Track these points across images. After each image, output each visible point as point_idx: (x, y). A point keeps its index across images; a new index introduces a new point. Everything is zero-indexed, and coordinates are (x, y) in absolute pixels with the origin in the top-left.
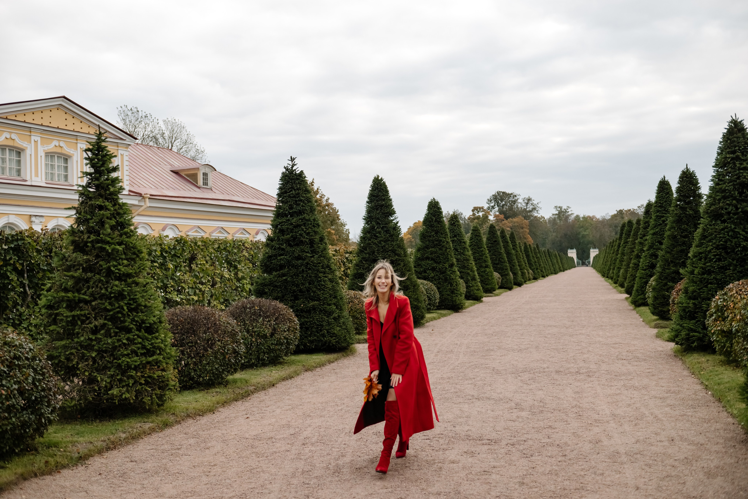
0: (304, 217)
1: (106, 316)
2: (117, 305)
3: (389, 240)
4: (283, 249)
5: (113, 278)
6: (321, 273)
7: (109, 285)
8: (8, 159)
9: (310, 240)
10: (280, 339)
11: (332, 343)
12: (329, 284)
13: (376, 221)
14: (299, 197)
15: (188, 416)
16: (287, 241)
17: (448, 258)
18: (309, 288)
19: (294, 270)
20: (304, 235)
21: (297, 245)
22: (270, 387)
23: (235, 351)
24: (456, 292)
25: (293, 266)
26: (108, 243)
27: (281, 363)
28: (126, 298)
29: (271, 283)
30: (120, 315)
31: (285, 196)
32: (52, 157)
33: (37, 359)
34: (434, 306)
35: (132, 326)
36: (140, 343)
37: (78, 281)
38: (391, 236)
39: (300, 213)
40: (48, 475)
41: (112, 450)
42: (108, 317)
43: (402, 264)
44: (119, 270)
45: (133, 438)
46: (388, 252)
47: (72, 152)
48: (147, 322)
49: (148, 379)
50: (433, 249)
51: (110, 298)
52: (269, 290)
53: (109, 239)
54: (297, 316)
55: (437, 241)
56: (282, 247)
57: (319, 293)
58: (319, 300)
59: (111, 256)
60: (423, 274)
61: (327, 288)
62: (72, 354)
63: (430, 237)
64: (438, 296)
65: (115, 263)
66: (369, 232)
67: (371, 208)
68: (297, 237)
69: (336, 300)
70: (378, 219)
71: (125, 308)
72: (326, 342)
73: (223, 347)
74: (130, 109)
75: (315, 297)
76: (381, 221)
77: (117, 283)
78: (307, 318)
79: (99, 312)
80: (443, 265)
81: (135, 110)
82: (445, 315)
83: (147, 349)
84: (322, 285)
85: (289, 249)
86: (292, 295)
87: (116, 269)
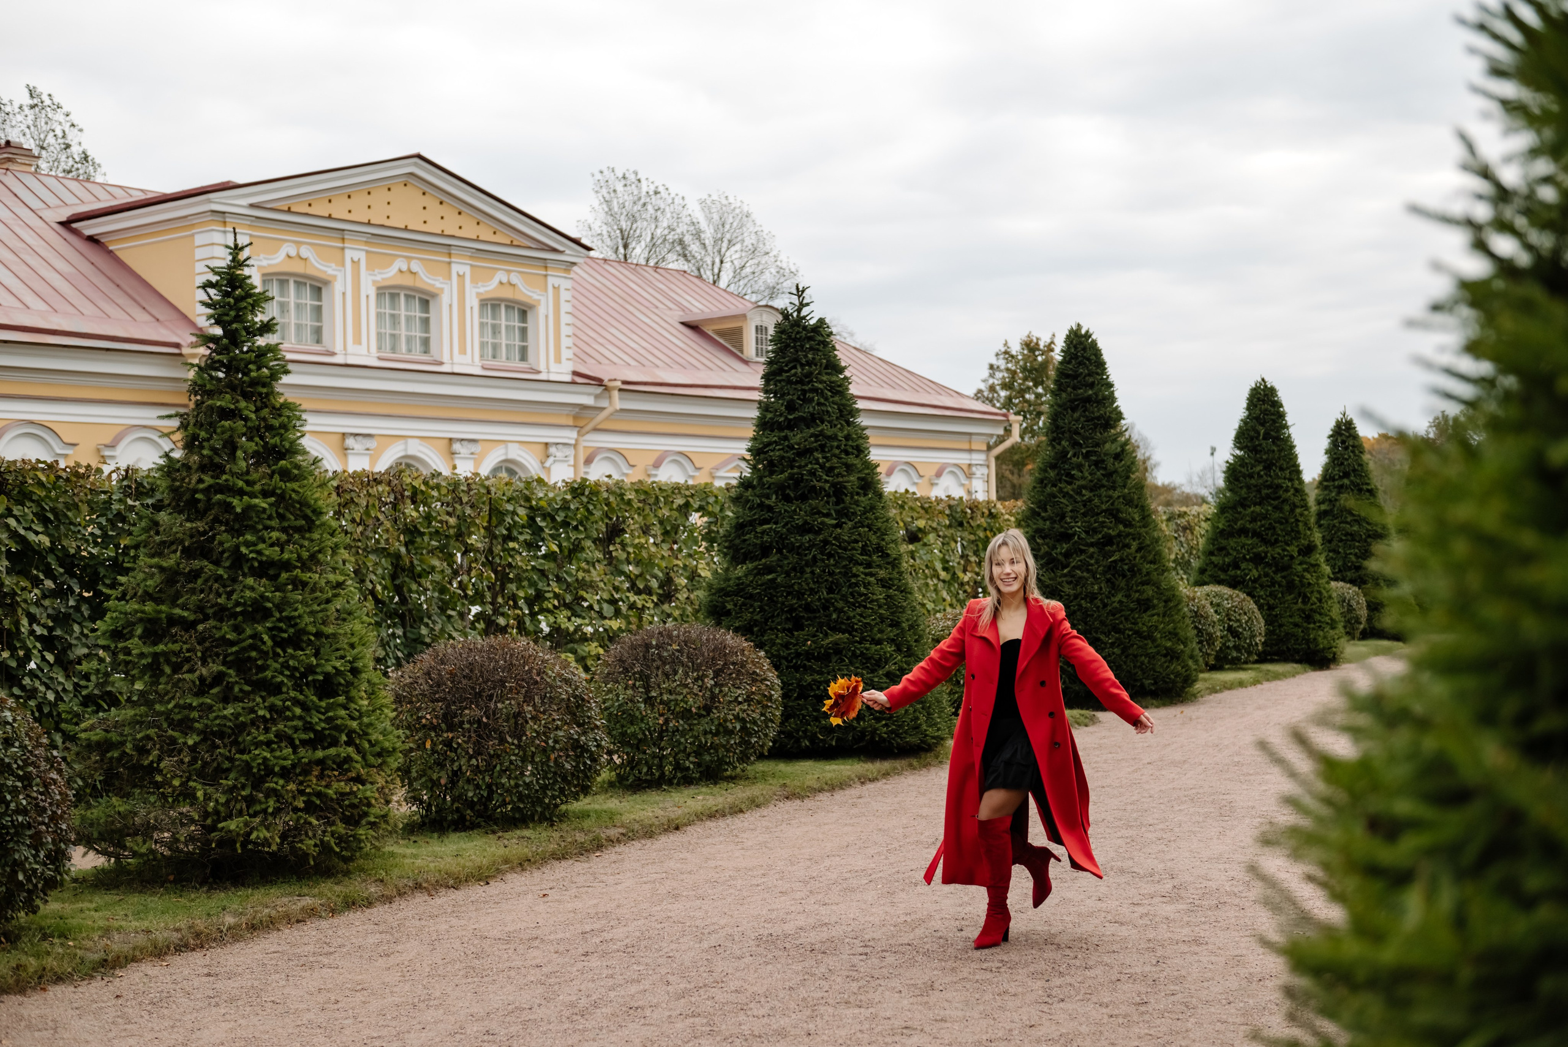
0: (822, 430)
1: (225, 656)
2: (249, 632)
3: (1103, 486)
4: (770, 509)
5: (246, 570)
6: (861, 564)
7: (236, 587)
8: (292, 306)
9: (834, 485)
10: (726, 721)
11: (880, 735)
12: (880, 594)
13: (1071, 437)
14: (811, 381)
15: (418, 887)
16: (780, 488)
17: (1298, 532)
18: (827, 600)
19: (793, 559)
20: (820, 473)
21: (803, 498)
22: (666, 830)
23: (576, 745)
24: (1317, 617)
25: (792, 549)
26: (241, 493)
27: (732, 779)
28: (273, 616)
29: (740, 589)
30: (254, 654)
31: (780, 381)
32: (394, 297)
33: (17, 744)
34: (1250, 653)
35: (280, 679)
36: (300, 718)
37: (171, 576)
38: (1109, 475)
39: (812, 420)
40: (15, 994)
41: (194, 950)
42: (228, 659)
43: (1135, 545)
44: (259, 553)
45: (253, 927)
46: (1098, 514)
47: (438, 285)
48: (318, 670)
49: (314, 799)
50: (1258, 509)
51: (235, 615)
52: (735, 605)
53: (240, 483)
54: (776, 666)
55: (1269, 487)
56: (767, 502)
57: (851, 614)
58: (850, 630)
59: (242, 523)
60: (1232, 573)
61: (873, 601)
62: (148, 738)
63: (1251, 476)
64: (1260, 625)
65: (249, 537)
66: (1053, 466)
67: (1059, 406)
68: (802, 480)
69: (896, 631)
70: (1077, 433)
71: (266, 637)
72: (863, 732)
73: (544, 733)
74: (620, 176)
75: (842, 623)
76: (1084, 438)
77: (250, 581)
78: (820, 673)
79: (212, 647)
80: (1284, 550)
81: (632, 177)
82: (1277, 677)
83: (315, 732)
84: (861, 595)
85: (782, 507)
86: (787, 619)
87: (251, 552)
